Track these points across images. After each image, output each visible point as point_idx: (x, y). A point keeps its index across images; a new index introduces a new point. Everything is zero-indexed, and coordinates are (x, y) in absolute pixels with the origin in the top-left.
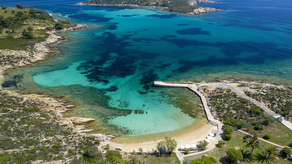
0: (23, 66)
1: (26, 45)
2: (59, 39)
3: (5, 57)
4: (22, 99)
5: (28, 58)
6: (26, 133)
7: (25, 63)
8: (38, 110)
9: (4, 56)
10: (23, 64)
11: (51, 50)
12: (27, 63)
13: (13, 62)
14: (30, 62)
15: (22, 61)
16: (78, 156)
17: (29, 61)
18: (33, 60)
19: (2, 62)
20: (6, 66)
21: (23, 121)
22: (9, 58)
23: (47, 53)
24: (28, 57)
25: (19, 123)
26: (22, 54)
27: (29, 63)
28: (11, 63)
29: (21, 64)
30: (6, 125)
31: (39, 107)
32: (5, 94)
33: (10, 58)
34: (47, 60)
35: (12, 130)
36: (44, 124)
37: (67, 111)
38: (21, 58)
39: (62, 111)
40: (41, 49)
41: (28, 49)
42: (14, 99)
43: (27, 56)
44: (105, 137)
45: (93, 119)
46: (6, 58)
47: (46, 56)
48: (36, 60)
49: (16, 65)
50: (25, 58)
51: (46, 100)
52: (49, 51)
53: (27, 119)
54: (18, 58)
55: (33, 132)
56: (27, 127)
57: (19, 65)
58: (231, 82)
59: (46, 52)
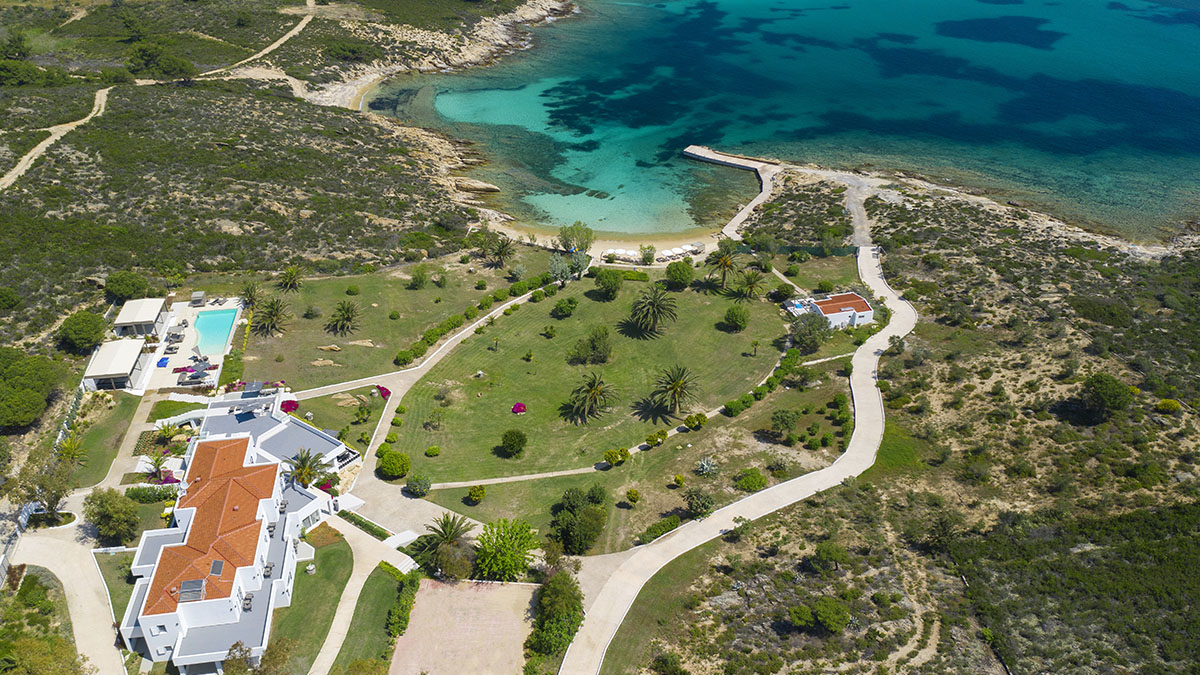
0: (428, 71)
1: (456, 19)
2: (555, 10)
3: (397, 44)
4: (391, 132)
5: (446, 53)
6: (369, 181)
7: (435, 65)
8: (405, 153)
9: (396, 42)
10: (431, 67)
11: (514, 39)
12: (439, 65)
13: (411, 58)
14: (449, 64)
15: (431, 57)
16: (427, 224)
17: (446, 60)
18: (455, 60)
19: (388, 54)
20: (394, 66)
21: (371, 163)
22: (404, 47)
23: (500, 45)
24: (446, 50)
25: (364, 165)
26: (436, 42)
27: (444, 65)
28: (406, 59)
29: (425, 65)
30: (344, 162)
31: (410, 149)
32: (364, 119)
33: (407, 48)
34: (487, 63)
35: (350, 171)
36: (403, 175)
37: (460, 169)
38: (431, 53)
39: (452, 166)
40: (486, 35)
41: (457, 30)
42: (376, 129)
43: (447, 47)
44: (497, 216)
45: (496, 187)
46: (397, 47)
47: (492, 53)
48: (462, 61)
49: (414, 65)
50: (439, 52)
51: (433, 141)
52: (507, 42)
53: (380, 161)
54: (423, 50)
55: (379, 180)
56: (373, 172)
57: (421, 68)
58: (879, 177)
59: (497, 42)
